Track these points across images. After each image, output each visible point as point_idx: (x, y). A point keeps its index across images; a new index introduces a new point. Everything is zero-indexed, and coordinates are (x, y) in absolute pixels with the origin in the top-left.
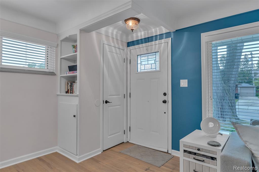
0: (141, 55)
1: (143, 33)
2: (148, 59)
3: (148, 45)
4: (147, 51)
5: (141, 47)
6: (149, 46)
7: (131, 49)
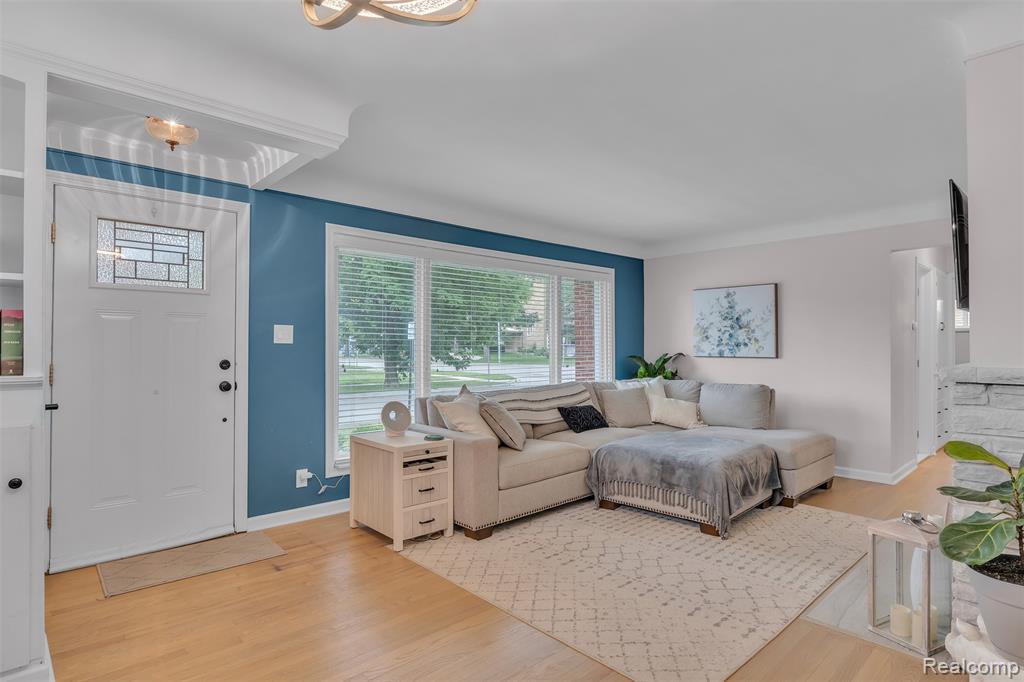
0: (115, 221)
1: (133, 144)
2: (153, 244)
3: (158, 196)
4: (154, 214)
5: (121, 190)
6: (163, 201)
7: (64, 181)
